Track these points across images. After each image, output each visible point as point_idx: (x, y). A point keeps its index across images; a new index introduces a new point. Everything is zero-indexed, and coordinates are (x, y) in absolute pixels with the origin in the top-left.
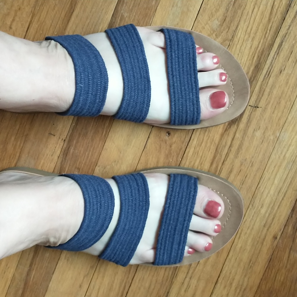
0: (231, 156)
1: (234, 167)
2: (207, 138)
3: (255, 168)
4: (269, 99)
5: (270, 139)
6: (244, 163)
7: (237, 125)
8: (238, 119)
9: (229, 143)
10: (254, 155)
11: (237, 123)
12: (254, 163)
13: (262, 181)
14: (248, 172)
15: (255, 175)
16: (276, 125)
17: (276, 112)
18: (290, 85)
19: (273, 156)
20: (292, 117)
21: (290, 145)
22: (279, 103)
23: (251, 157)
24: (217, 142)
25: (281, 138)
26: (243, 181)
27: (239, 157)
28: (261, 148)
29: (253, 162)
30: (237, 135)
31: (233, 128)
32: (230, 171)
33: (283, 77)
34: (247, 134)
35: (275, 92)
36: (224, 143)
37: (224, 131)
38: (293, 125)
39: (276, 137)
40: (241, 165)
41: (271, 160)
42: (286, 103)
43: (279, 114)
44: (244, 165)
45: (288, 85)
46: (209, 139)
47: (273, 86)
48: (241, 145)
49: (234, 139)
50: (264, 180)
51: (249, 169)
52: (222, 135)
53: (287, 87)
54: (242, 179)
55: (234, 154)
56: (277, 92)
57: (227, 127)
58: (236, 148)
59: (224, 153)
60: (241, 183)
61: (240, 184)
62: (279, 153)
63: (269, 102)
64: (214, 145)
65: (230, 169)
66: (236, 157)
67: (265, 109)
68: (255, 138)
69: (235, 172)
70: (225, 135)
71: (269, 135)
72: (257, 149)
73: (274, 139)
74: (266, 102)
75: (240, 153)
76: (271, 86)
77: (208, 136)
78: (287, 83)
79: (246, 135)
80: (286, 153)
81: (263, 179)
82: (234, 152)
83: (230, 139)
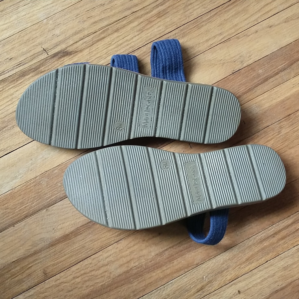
0: (86, 32)
1: (90, 24)
2: (92, 57)
3: (77, 12)
4: (33, 48)
5: (52, 21)
6: (82, 21)
7: (66, 49)
8: (62, 52)
9: (81, 42)
10: (71, 20)
11: (65, 51)
12: (76, 15)
14: (84, 13)
15: (81, 7)
16: (41, 27)
17: (35, 36)
18: (12, 45)
19: (60, 9)
20: (27, 24)
21: (43, 7)
22: (28, 40)
23: (74, 21)
24: (88, 50)
25: (46, 17)
26: (92, 10)
27: (82, 27)
28: (63, 21)
30: (71, 43)
31: (70, 49)
32: (96, 23)
33: (12, 55)
34: (65, 38)
35: (25, 50)
36: (84, 45)
37: (78, 52)
38: (31, 18)
39: (48, 20)
40: (85, 21)
41: (64, 8)
42: (24, 36)
43: (34, 33)
44: (83, 19)
45: (13, 46)
46: (91, 56)
47: (23, 54)
48: (74, 35)
49: (75, 42)
51: (82, 14)
52: (81, 51)
53: (14, 46)
54: (92, 11)
55: (84, 32)
56: (23, 48)
57: (73, 53)
58: (78, 35)
59: (90, 38)
60: (94, 10)
61: (96, 9)
62: (54, 8)
63: (34, 46)
64: (92, 49)
65: (94, 25)
66: (84, 29)
67: (40, 44)
68: (61, 31)
69: (93, 20)
70: (79, 50)
71: (51, 25)
72: (66, 23)
73: (50, 20)
74: (36, 48)
75: (79, 29)
76: (25, 55)
77: (91, 58)
78: (13, 48)
79: (66, 38)
80: (49, 4)
82: (82, 33)
83: (78, 44)
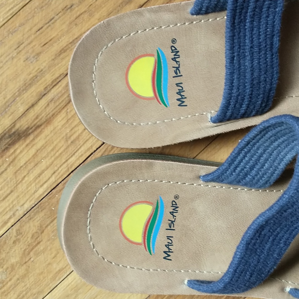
0: (49, 78)
1: (53, 57)
2: (76, 129)
3: (18, 37)
6: (32, 56)
7: (14, 126)
8: (7, 135)
9: (43, 102)
10: (7, 62)
11: (13, 130)
12: (15, 47)
13: (15, 9)
14: (33, 37)
15: (21, 25)
23: (15, 60)
24: (63, 114)
26: (48, 25)
27: (36, 69)
29: (15, 50)
30: (22, 109)
31: (23, 124)
32: (64, 52)
34: (4, 103)
36: (52, 106)
37: (42, 127)
40: (38, 54)
44: (33, 51)
46: (73, 125)
48: (23, 90)
49: (30, 104)
50: (12, 8)
51: (29, 40)
52: (48, 121)
54: (50, 28)
55: (43, 79)
57: (32, 132)
58: (33, 88)
59: (60, 89)
60: (53, 23)
61: (56, 21)
64: (71, 111)
65: (61, 56)
66: (41, 73)
69: (56, 48)
70: (44, 120)
75: (31, 76)
77: (73, 131)
79: (7, 102)
81: (11, 12)
82: (40, 82)
83: (38, 109)
